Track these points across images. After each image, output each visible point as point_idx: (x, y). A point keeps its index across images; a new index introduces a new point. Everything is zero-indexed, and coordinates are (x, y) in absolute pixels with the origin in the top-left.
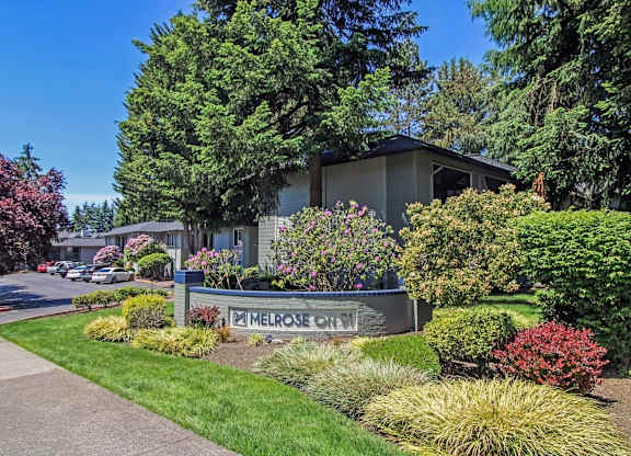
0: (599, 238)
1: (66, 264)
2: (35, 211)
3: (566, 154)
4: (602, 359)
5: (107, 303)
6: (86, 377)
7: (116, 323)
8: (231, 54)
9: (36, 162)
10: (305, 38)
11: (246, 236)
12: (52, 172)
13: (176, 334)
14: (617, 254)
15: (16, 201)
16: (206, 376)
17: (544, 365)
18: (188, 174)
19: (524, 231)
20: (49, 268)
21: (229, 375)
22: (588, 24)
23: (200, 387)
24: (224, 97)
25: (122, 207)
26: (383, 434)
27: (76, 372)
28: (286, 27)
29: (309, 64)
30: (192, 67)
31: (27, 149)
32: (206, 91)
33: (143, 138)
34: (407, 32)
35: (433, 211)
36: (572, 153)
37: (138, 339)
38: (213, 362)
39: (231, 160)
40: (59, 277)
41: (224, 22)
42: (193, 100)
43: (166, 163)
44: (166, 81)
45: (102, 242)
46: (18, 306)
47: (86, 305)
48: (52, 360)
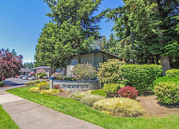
0: (136, 70)
1: (22, 76)
2: (16, 64)
3: (128, 54)
4: (138, 93)
5: (33, 84)
6: (31, 100)
7: (36, 89)
8: (62, 31)
9: (16, 53)
10: (77, 29)
11: (64, 69)
12: (20, 55)
13: (50, 91)
14: (139, 73)
15: (12, 62)
16: (58, 99)
17: (127, 94)
18: (52, 56)
19: (122, 68)
20: (18, 77)
21: (63, 99)
22: (132, 29)
23: (58, 102)
24: (60, 40)
25: (35, 63)
26: (98, 109)
27: (28, 100)
28: (74, 27)
29: (78, 34)
30: (54, 34)
31: (14, 50)
32: (57, 39)
33: (42, 49)
34: (98, 29)
35: (104, 64)
36: (129, 54)
37: (42, 92)
38: (59, 96)
39: (62, 54)
40: (21, 79)
41: (61, 25)
42: (54, 41)
43: (48, 54)
44: (47, 36)
45: (31, 71)
46: (11, 85)
47: (28, 85)
48: (22, 97)
